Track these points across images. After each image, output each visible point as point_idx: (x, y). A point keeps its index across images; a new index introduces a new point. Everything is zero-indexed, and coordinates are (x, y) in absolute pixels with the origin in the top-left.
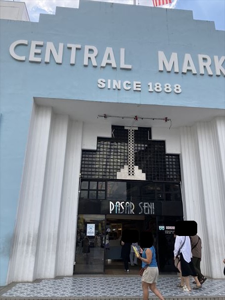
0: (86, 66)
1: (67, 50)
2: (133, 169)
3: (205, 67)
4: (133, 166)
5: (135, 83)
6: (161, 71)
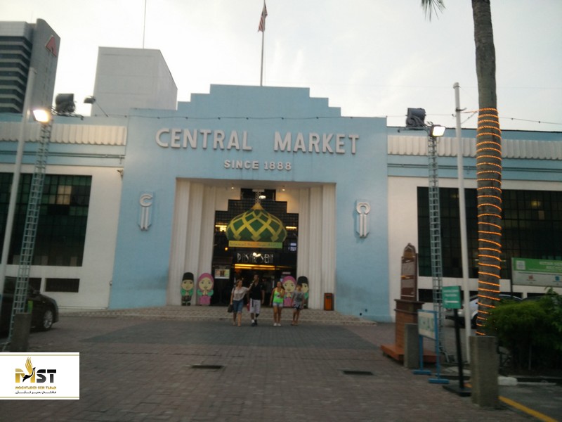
0: (215, 149)
1: (200, 135)
3: (313, 145)
5: (254, 162)
6: (276, 151)
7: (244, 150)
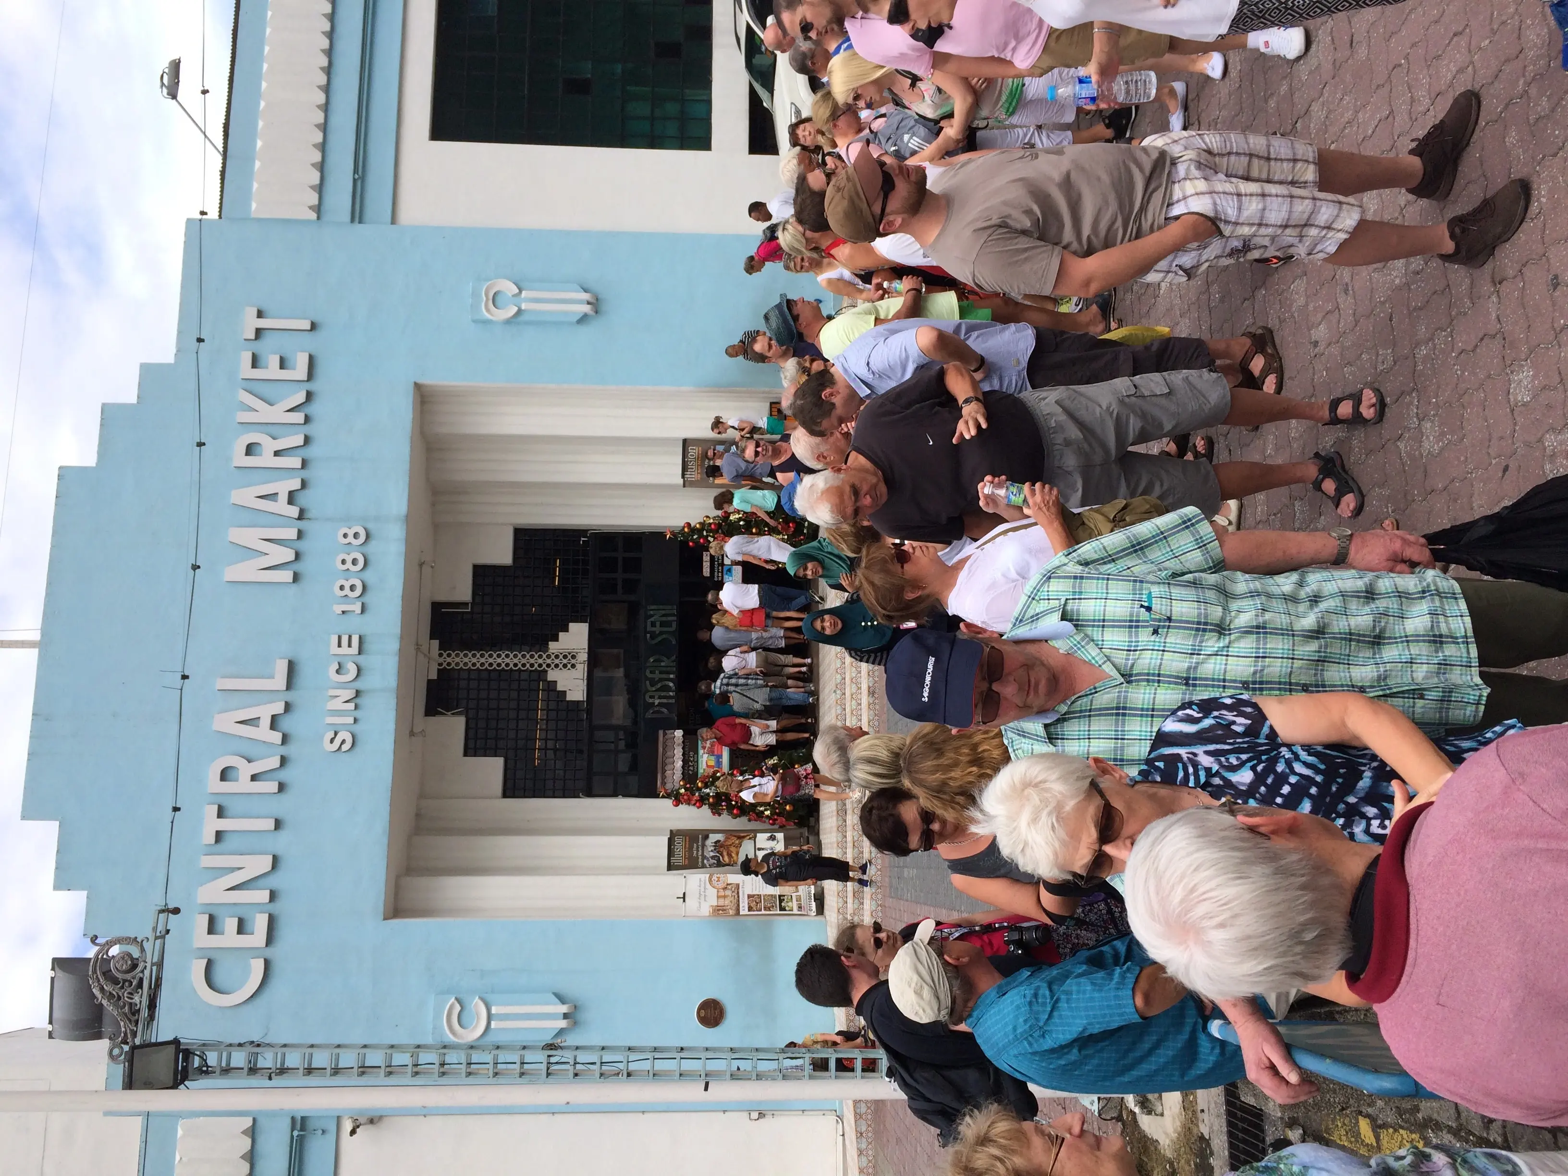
0: (281, 787)
1: (229, 843)
2: (557, 657)
4: (549, 657)
5: (335, 649)
6: (296, 578)
7: (289, 686)
